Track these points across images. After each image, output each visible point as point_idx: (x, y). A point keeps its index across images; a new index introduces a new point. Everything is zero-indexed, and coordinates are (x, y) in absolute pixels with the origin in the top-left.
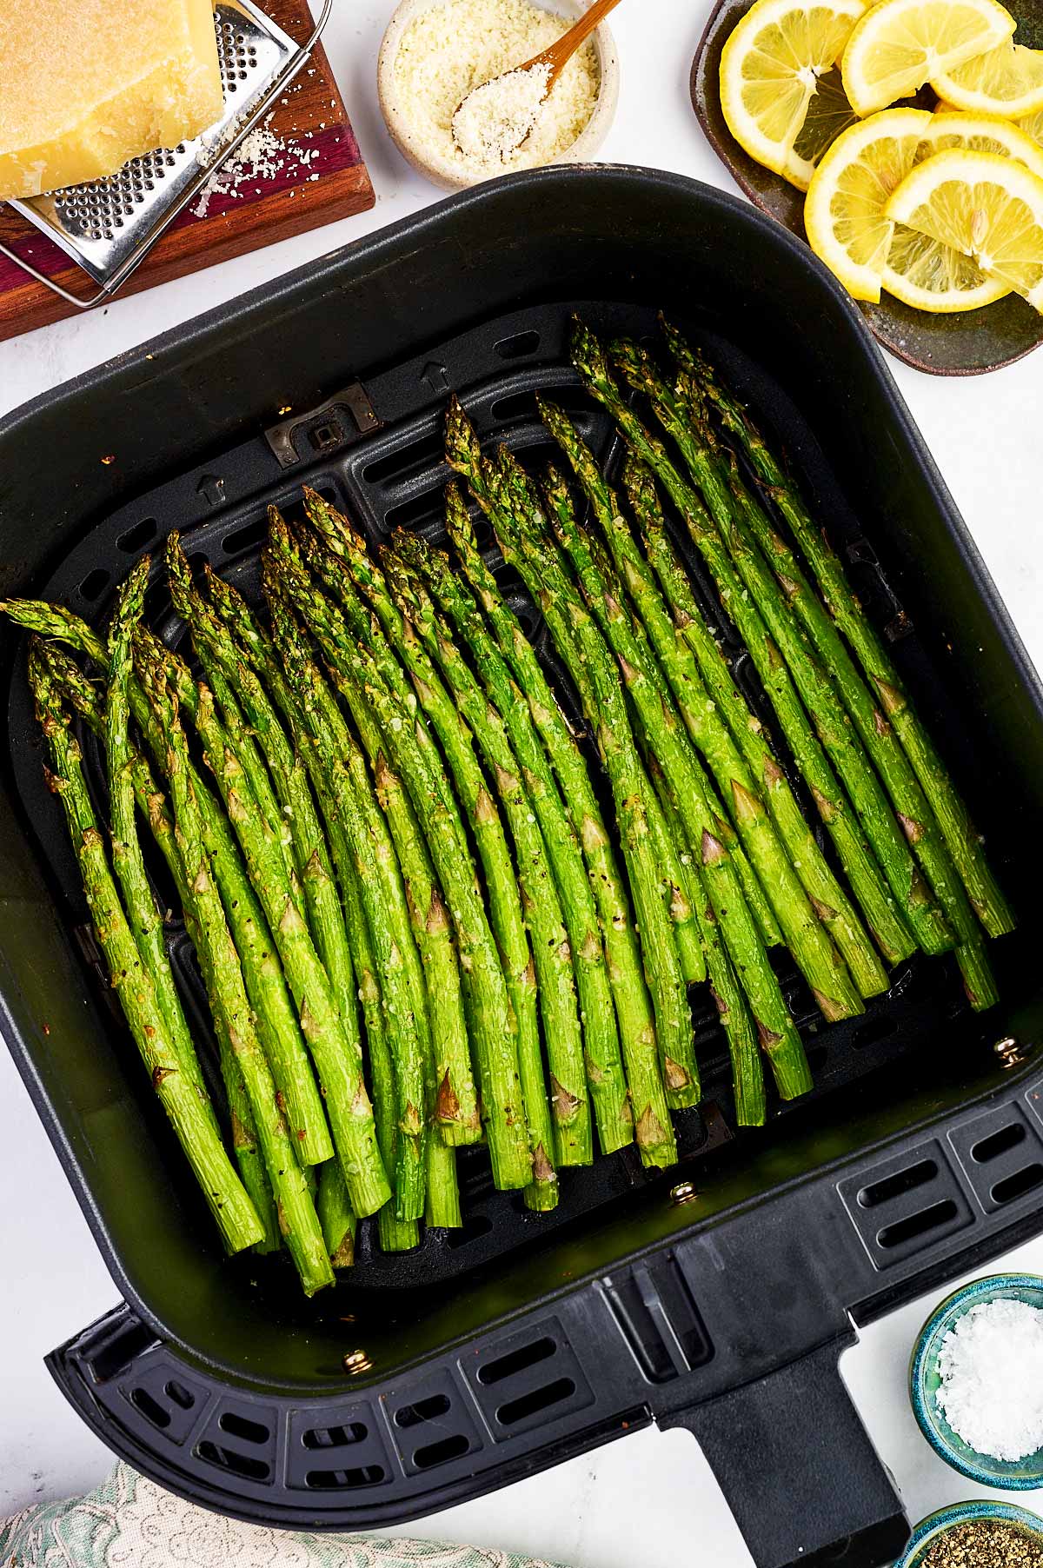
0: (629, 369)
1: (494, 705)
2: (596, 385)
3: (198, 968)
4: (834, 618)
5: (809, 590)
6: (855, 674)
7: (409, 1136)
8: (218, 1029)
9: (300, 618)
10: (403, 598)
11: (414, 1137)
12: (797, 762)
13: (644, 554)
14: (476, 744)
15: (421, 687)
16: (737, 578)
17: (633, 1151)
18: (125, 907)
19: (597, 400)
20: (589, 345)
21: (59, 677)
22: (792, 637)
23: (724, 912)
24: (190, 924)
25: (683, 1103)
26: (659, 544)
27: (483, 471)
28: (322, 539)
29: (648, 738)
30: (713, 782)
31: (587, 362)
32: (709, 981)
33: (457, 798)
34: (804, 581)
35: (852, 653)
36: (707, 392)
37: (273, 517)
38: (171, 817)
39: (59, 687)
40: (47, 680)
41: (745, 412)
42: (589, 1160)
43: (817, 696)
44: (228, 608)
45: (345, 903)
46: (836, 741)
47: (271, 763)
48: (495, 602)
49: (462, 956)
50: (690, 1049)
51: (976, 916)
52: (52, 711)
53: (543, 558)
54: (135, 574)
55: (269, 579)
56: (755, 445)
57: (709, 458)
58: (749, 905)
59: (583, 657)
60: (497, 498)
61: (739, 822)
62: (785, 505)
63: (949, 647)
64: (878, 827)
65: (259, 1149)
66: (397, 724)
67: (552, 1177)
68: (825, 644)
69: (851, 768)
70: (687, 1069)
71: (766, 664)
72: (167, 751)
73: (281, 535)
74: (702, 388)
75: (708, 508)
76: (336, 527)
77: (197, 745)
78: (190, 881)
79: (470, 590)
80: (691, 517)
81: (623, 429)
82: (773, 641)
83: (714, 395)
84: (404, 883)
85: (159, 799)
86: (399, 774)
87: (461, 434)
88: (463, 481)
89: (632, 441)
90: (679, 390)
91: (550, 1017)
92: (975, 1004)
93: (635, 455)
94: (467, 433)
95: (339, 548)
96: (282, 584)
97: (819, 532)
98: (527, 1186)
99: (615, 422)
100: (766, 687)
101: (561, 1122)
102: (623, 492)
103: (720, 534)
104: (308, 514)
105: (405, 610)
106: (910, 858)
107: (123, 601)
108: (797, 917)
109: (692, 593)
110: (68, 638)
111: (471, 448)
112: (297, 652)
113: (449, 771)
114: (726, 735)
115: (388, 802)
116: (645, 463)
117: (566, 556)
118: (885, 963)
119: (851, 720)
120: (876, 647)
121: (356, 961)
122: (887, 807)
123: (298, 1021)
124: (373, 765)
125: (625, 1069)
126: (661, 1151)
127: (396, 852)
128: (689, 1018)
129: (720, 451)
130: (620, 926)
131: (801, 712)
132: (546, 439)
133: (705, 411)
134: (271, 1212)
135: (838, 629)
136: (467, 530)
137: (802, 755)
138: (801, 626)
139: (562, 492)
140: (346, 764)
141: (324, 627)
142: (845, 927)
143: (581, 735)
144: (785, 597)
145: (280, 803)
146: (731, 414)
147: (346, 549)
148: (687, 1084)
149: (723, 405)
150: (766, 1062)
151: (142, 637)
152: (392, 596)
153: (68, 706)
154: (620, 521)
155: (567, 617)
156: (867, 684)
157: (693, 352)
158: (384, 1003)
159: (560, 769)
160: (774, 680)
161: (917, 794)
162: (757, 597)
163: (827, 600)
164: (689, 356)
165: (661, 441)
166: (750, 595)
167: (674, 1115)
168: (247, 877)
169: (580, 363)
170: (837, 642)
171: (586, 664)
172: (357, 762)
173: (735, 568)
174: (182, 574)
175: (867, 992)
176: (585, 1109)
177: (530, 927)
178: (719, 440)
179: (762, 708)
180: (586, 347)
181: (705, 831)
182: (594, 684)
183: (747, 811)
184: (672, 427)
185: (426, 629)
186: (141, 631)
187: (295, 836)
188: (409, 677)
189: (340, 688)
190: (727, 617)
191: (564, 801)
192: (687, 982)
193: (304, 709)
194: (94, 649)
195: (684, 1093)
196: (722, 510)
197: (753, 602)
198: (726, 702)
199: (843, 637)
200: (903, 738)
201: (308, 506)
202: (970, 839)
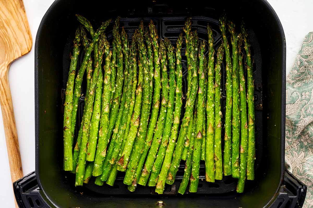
0: (230, 27)
1: (169, 84)
2: (222, 27)
3: (83, 109)
4: (247, 99)
5: (245, 91)
6: (246, 112)
7: (110, 164)
8: (82, 123)
9: (137, 47)
10: (161, 53)
11: (111, 165)
12: (225, 125)
13: (214, 67)
14: (161, 90)
15: (155, 73)
16: (231, 81)
17: (154, 188)
18: (74, 89)
19: (220, 30)
20: (224, 18)
21: (82, 35)
22: (237, 99)
23: (195, 149)
24: (86, 99)
25: (169, 183)
26: (218, 67)
27: (190, 34)
28: (149, 33)
29: (197, 106)
30: (206, 121)
31: (222, 22)
32: (186, 161)
33: (152, 99)
34: (245, 89)
35: (247, 108)
36: (244, 39)
37: (142, 23)
38: (92, 75)
39: (81, 37)
40: (79, 35)
41: (250, 47)
42: (145, 185)
43: (235, 113)
44: (123, 38)
45: (119, 110)
46: (235, 124)
47: (118, 74)
48: (179, 63)
49: (138, 133)
50: (176, 173)
51: (246, 173)
52: (78, 41)
53: (193, 59)
54: (107, 21)
55: (135, 35)
56: (249, 55)
57: (238, 54)
58: (201, 150)
59: (192, 83)
60: (190, 41)
61: (207, 132)
62: (248, 71)
63: (268, 117)
64: (235, 147)
65: (79, 152)
66: (147, 79)
67: (136, 185)
68: (243, 104)
69: (236, 131)
70: (173, 177)
71: (229, 102)
72: (97, 62)
73: (142, 27)
74: (243, 38)
75: (232, 64)
76: (154, 31)
77: (104, 63)
78: (90, 91)
79: (175, 58)
80: (228, 64)
81: (223, 39)
82: (232, 98)
83: (245, 41)
84: (133, 112)
85: (91, 71)
86: (143, 89)
87: (189, 24)
88: (184, 34)
89: (223, 42)
90: (238, 37)
91: (150, 153)
92: (238, 191)
93: (223, 45)
94: (190, 24)
95: (152, 36)
96: (137, 38)
97: (253, 80)
98: (130, 185)
99: (222, 37)
100: (226, 107)
101: (142, 175)
102: (216, 52)
103: (232, 70)
104: (149, 26)
105: (160, 56)
106: (238, 156)
107: (102, 26)
108: (210, 157)
109: (221, 80)
110: (87, 28)
111: (189, 28)
112: (133, 54)
113: (153, 93)
114: (213, 113)
115: (138, 94)
116: (224, 48)
117: (198, 60)
118: (223, 174)
119: (240, 122)
120: (253, 109)
121: (116, 123)
122: (239, 143)
123: (99, 130)
124: (138, 85)
125: (160, 170)
126: (160, 190)
127: (135, 104)
128: (179, 167)
129: (241, 53)
130: (173, 141)
131: (231, 115)
132: (206, 33)
133: (241, 43)
134: (75, 166)
135: (247, 102)
136: (180, 45)
137: (226, 124)
138: (239, 98)
139: (204, 46)
140: (133, 82)
141: (141, 51)
142: (219, 164)
143: (184, 98)
144: (239, 90)
145: (115, 83)
146: (247, 47)
147: (154, 37)
148: (172, 180)
149: (246, 44)
150: (189, 182)
151: (103, 35)
152: (159, 51)
153: (81, 42)
154: (213, 58)
155: (193, 73)
156: (247, 116)
157: (245, 30)
158: (118, 135)
159: (177, 104)
160: (228, 106)
161: (247, 143)
162: (233, 87)
163: (247, 95)
164: (244, 30)
165: (229, 45)
166: (232, 86)
167: (166, 185)
168: (102, 96)
169: (221, 21)
170: (246, 104)
171: (191, 85)
172: (136, 82)
173: (232, 79)
174: (117, 26)
175: (217, 178)
176: (149, 174)
177: (155, 133)
178: (242, 50)
179: (223, 111)
180: (223, 18)
181: (200, 131)
182: (191, 90)
183: (210, 131)
184: (233, 43)
185: (162, 61)
186: (103, 34)
187: (116, 92)
188: (154, 70)
189: (139, 65)
190: (225, 88)
191: (174, 110)
192: (181, 160)
193: (129, 66)
194: (92, 33)
195: (170, 181)
196: (235, 66)
197: (232, 88)
198: (217, 106)
199: (247, 104)
200: (249, 131)
201: (150, 24)
202: (253, 158)
